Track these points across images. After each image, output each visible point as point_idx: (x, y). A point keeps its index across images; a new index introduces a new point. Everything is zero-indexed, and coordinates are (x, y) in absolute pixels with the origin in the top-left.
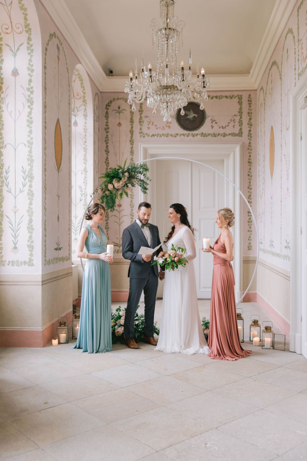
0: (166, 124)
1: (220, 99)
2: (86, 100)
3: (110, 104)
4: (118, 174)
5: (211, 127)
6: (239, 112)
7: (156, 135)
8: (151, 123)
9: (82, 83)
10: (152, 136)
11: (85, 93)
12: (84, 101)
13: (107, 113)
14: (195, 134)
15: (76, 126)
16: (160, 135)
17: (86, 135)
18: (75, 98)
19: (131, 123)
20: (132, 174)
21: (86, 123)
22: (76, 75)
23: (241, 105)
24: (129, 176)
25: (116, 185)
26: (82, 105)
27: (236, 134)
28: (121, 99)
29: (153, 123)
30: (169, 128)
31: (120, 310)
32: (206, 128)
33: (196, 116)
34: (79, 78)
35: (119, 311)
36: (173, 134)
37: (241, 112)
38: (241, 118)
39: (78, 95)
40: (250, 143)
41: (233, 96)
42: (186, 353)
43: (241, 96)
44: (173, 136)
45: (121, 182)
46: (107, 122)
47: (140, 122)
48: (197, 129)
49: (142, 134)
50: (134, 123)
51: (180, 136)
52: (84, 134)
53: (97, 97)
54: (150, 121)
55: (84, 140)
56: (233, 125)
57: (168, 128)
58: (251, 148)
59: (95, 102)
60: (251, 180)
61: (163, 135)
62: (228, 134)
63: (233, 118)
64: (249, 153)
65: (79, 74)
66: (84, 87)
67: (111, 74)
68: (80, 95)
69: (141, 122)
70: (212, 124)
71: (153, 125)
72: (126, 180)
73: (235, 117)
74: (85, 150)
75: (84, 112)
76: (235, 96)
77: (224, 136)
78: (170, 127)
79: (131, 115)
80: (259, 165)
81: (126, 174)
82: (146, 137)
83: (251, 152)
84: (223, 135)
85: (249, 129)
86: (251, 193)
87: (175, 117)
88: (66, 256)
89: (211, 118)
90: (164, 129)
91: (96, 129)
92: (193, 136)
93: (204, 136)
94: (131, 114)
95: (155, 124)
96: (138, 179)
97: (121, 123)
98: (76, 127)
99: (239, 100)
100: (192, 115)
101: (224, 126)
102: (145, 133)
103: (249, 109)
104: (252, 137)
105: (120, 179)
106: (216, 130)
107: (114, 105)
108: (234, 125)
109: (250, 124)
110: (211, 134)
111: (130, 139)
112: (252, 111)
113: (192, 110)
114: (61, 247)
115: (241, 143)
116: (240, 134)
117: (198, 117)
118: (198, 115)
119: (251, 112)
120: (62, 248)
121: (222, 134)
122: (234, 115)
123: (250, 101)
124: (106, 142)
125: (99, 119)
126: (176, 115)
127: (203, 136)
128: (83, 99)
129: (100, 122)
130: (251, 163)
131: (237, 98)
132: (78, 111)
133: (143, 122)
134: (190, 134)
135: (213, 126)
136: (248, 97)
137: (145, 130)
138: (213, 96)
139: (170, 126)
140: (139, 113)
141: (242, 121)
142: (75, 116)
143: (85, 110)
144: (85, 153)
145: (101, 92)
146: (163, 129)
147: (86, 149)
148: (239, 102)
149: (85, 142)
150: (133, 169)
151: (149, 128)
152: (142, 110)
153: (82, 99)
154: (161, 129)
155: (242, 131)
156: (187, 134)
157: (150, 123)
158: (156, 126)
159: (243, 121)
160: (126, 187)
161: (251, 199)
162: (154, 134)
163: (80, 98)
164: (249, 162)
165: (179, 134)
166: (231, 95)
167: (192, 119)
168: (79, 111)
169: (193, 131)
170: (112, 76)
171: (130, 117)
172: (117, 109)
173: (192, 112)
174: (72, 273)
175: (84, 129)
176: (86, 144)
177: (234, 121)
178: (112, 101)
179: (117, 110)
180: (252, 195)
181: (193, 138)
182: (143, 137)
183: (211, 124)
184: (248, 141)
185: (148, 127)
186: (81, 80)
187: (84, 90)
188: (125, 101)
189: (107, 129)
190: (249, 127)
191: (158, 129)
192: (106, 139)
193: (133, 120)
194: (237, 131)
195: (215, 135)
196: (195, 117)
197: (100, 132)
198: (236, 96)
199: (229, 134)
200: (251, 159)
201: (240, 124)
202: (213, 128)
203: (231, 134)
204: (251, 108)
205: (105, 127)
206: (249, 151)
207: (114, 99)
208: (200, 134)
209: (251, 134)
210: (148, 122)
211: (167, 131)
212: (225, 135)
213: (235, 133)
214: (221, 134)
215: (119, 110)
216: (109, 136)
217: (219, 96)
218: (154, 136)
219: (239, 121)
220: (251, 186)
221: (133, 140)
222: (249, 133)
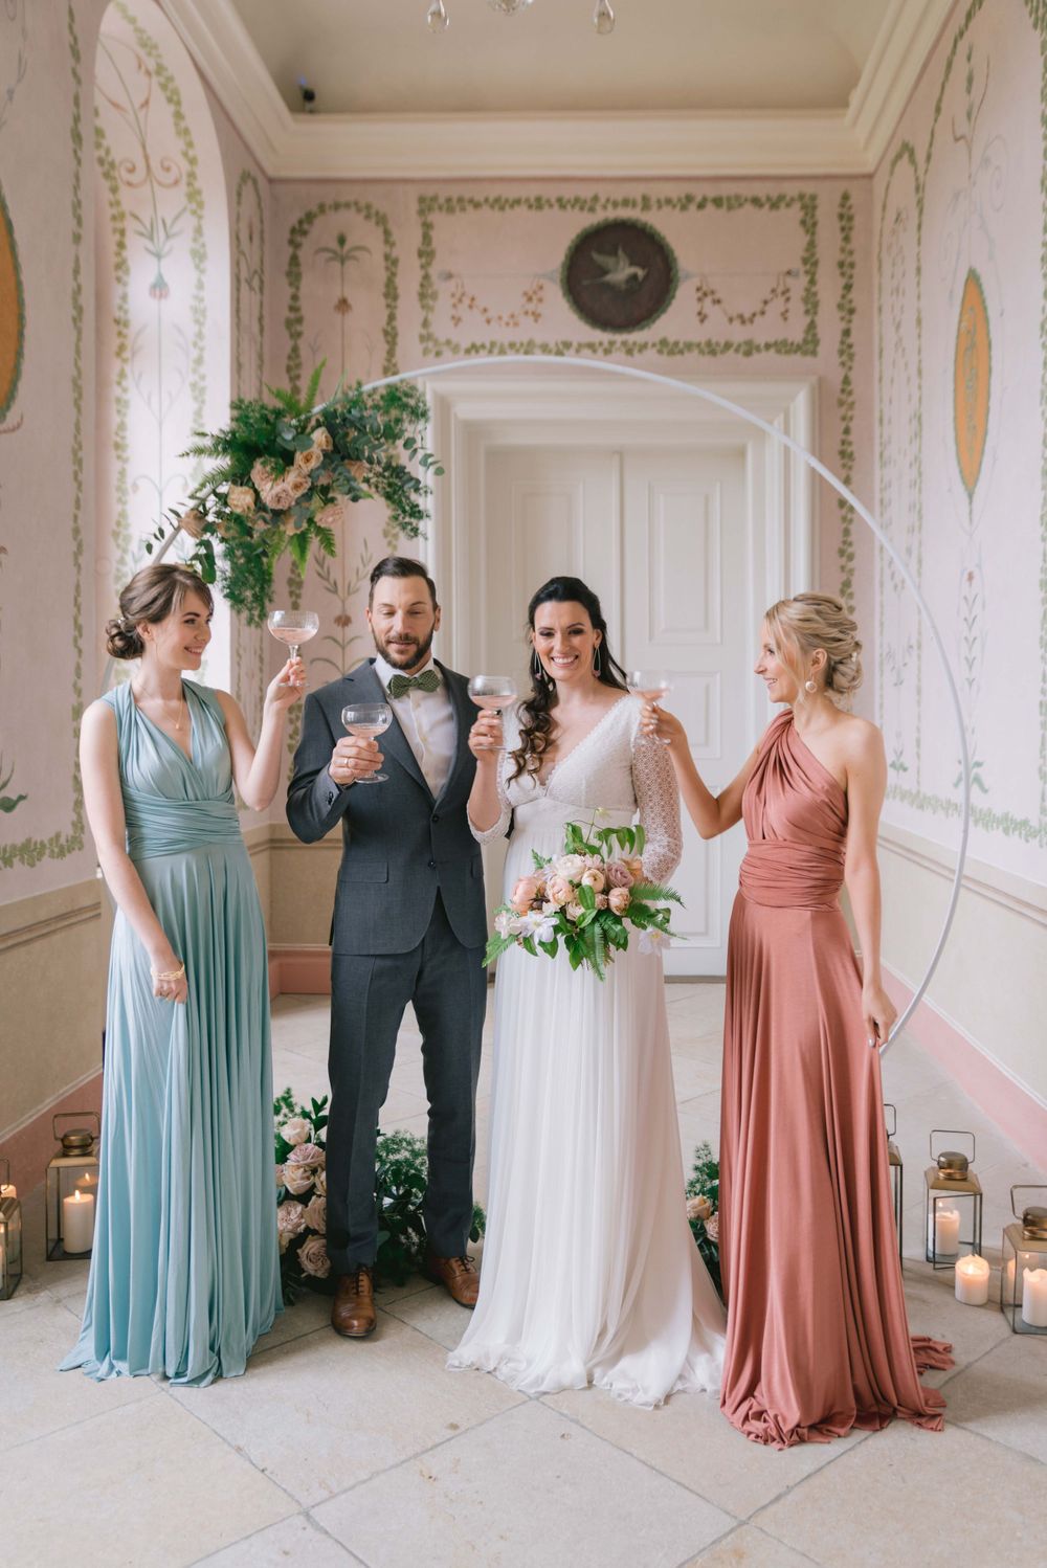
0: (523, 306)
1: (730, 208)
2: (199, 192)
3: (305, 226)
4: (274, 434)
5: (698, 318)
6: (805, 261)
7: (483, 346)
8: (467, 301)
9: (178, 116)
10: (468, 351)
11: (193, 161)
12: (194, 195)
13: (294, 260)
14: (635, 344)
15: (161, 296)
16: (502, 346)
17: (200, 335)
18: (155, 184)
19: (389, 301)
20: (346, 435)
21: (200, 286)
22: (148, 73)
23: (813, 234)
24: (330, 448)
25: (269, 491)
26: (184, 210)
27: (792, 344)
28: (347, 206)
29: (473, 299)
30: (536, 321)
31: (290, 1106)
32: (675, 321)
33: (640, 273)
34: (164, 87)
35: (285, 1110)
36: (552, 345)
37: (813, 260)
38: (812, 282)
39: (168, 169)
40: (846, 381)
41: (781, 198)
42: (620, 1395)
43: (813, 198)
44: (550, 352)
45: (292, 477)
46: (295, 298)
47: (422, 296)
48: (645, 323)
49: (430, 344)
50: (400, 303)
51: (578, 351)
52: (191, 329)
53: (248, 190)
54: (463, 294)
55: (195, 354)
56: (783, 310)
57: (531, 318)
58: (850, 399)
59: (239, 203)
60: (851, 521)
61: (512, 345)
62: (762, 345)
63: (781, 282)
64: (844, 419)
65: (160, 69)
66: (186, 131)
67: (309, 106)
68: (174, 168)
69: (425, 295)
70: (702, 308)
71: (475, 310)
72: (314, 464)
73: (790, 281)
74: (197, 393)
75: (195, 240)
76: (788, 198)
77: (748, 353)
78: (539, 315)
79: (387, 268)
80: (883, 465)
81: (320, 436)
82: (447, 353)
83: (850, 414)
84: (743, 349)
85: (843, 325)
86: (851, 571)
87: (558, 276)
88: (58, 836)
89: (696, 282)
90: (516, 324)
91: (244, 316)
92: (629, 352)
93: (671, 353)
94: (389, 263)
95: (480, 303)
96: (379, 463)
97: (350, 301)
98: (163, 301)
99: (806, 214)
100: (623, 269)
101: (747, 315)
102: (442, 339)
103: (843, 250)
104: (857, 358)
105: (287, 458)
106: (717, 328)
107: (323, 232)
108: (787, 311)
109: (847, 306)
110: (699, 345)
111: (386, 364)
112: (856, 258)
113: (624, 250)
114: (14, 798)
115: (814, 379)
116: (809, 344)
117: (646, 277)
118: (646, 271)
119: (849, 260)
120: (22, 798)
121: (739, 346)
122: (786, 269)
123: (846, 218)
124: (293, 373)
125: (262, 282)
126: (560, 270)
127: (665, 351)
128: (189, 184)
129: (266, 290)
130: (851, 456)
131: (797, 206)
132: (168, 237)
133: (434, 296)
134: (618, 345)
135: (704, 311)
136: (838, 200)
137: (442, 328)
138: (705, 199)
139: (539, 311)
140: (417, 262)
141: (815, 294)
142: (159, 256)
143: (199, 231)
144: (195, 406)
145: (271, 181)
146: (511, 322)
147: (203, 390)
148: (803, 223)
149: (199, 361)
150: (350, 412)
151: (457, 320)
152: (429, 249)
153: (183, 188)
154: (503, 323)
155: (815, 335)
156: (606, 345)
157: (460, 301)
158: (485, 310)
159: (819, 297)
160: (316, 501)
161: (851, 596)
162: (478, 343)
163: (176, 182)
164: (842, 454)
165: (575, 345)
166: (774, 195)
167: (623, 287)
168: (175, 235)
169: (630, 332)
170: (312, 112)
171: (383, 276)
172: (334, 245)
173: (623, 261)
174: (97, 905)
175: (195, 310)
176: (203, 370)
177: (787, 295)
178: (315, 216)
179: (335, 252)
180: (855, 580)
181: (629, 358)
182: (433, 353)
183: (697, 307)
184: (840, 373)
185: (453, 318)
186: (174, 99)
187: (190, 145)
188: (364, 213)
189: (294, 324)
190: (842, 319)
191: (493, 323)
192: (292, 363)
193: (395, 289)
194: (797, 335)
195: (711, 349)
196: (634, 277)
197: (265, 334)
198: (792, 199)
199: (768, 346)
200: (850, 444)
201: (810, 306)
202: (706, 322)
203: (776, 343)
204: (849, 247)
205: (286, 313)
206: (843, 411)
207: (322, 208)
208: (654, 345)
209: (850, 346)
210: (453, 295)
211: (527, 331)
212: (749, 349)
213: (790, 341)
214: (735, 346)
215: (342, 251)
216: (304, 351)
217: (729, 199)
218: (477, 352)
219: (804, 294)
220: (850, 544)
221: (395, 365)
222: (842, 343)
